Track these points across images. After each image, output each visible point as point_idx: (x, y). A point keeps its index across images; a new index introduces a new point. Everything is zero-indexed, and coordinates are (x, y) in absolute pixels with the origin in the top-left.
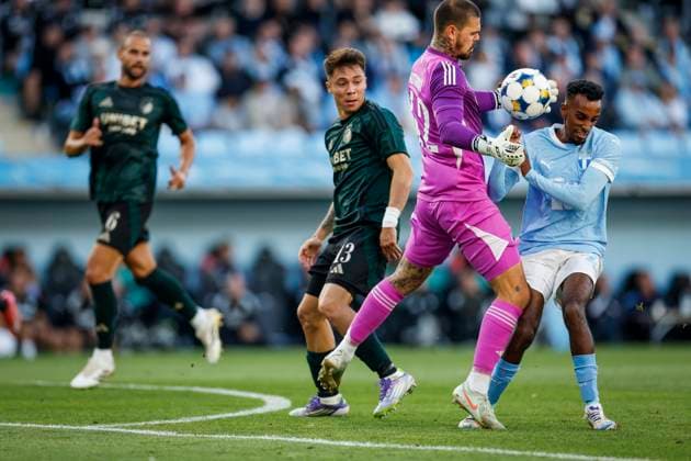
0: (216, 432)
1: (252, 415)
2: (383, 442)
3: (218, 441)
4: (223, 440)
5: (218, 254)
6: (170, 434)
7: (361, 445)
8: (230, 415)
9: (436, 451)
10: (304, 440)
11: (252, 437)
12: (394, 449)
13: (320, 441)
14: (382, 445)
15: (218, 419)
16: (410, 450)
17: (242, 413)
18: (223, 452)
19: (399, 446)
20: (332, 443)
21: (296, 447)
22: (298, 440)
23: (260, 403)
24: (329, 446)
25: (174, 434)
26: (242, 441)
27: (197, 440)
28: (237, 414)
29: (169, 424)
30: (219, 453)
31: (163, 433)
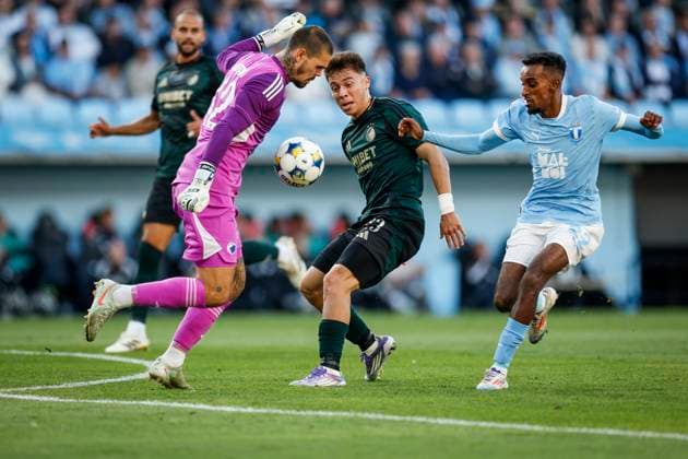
0: (99, 397)
1: (134, 381)
2: (265, 407)
3: (100, 406)
4: (105, 405)
5: (99, 220)
6: (52, 399)
7: (243, 410)
8: (113, 380)
9: (318, 416)
10: (186, 405)
11: (134, 402)
12: (276, 414)
13: (201, 406)
14: (263, 411)
15: (101, 385)
16: (292, 415)
17: (124, 379)
18: (105, 417)
19: (280, 411)
20: (213, 408)
21: (178, 412)
22: (180, 405)
23: (142, 369)
24: (210, 411)
25: (56, 399)
26: (124, 406)
27: (78, 405)
28: (119, 380)
29: (51, 390)
30: (100, 418)
31: (45, 399)
